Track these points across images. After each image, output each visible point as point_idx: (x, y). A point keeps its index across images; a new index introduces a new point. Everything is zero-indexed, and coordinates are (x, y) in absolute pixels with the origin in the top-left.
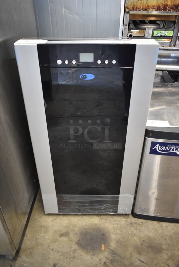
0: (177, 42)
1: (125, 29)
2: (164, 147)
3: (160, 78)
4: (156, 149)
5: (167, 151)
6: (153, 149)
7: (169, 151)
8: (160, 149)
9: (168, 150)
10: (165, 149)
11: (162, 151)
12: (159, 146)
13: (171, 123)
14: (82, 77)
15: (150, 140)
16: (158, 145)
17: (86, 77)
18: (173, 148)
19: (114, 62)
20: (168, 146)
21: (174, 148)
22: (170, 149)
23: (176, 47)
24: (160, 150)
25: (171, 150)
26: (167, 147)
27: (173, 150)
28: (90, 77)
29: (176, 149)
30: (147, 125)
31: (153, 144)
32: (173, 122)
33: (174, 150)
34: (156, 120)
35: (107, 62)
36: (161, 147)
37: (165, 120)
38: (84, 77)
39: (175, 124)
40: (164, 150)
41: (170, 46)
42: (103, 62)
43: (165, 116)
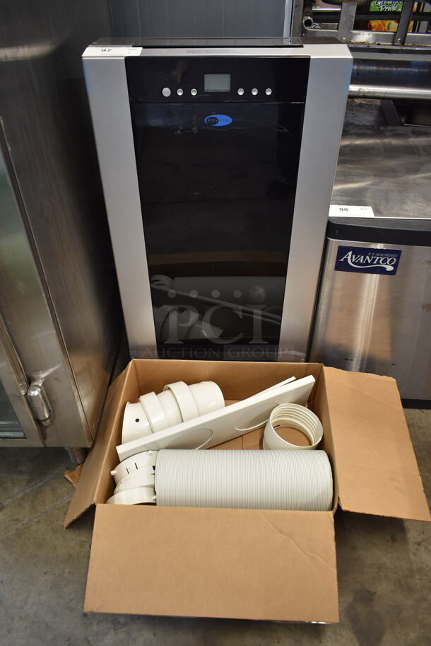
0: (408, 34)
1: (296, 6)
2: (362, 257)
3: (375, 112)
4: (346, 259)
5: (367, 263)
6: (342, 260)
7: (371, 263)
8: (353, 260)
9: (369, 261)
10: (363, 260)
11: (359, 264)
12: (353, 254)
13: (376, 211)
14: (209, 120)
15: (335, 243)
16: (350, 253)
17: (216, 121)
18: (378, 258)
19: (269, 93)
20: (369, 254)
21: (380, 259)
22: (374, 260)
23: (407, 46)
24: (353, 263)
25: (375, 263)
26: (368, 257)
27: (378, 263)
28: (224, 120)
29: (384, 261)
30: (330, 215)
31: (342, 251)
32: (382, 208)
33: (381, 262)
34: (349, 205)
35: (255, 93)
36: (355, 257)
37: (366, 205)
38: (213, 120)
39: (385, 212)
40: (361, 261)
41: (393, 45)
42: (248, 92)
43: (368, 198)
